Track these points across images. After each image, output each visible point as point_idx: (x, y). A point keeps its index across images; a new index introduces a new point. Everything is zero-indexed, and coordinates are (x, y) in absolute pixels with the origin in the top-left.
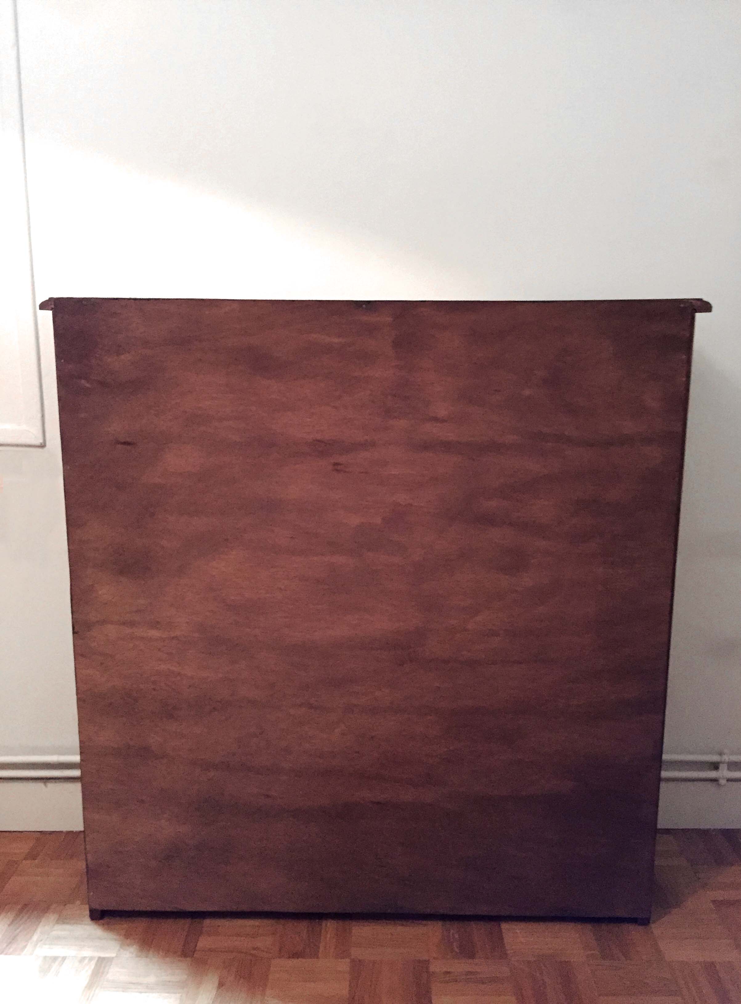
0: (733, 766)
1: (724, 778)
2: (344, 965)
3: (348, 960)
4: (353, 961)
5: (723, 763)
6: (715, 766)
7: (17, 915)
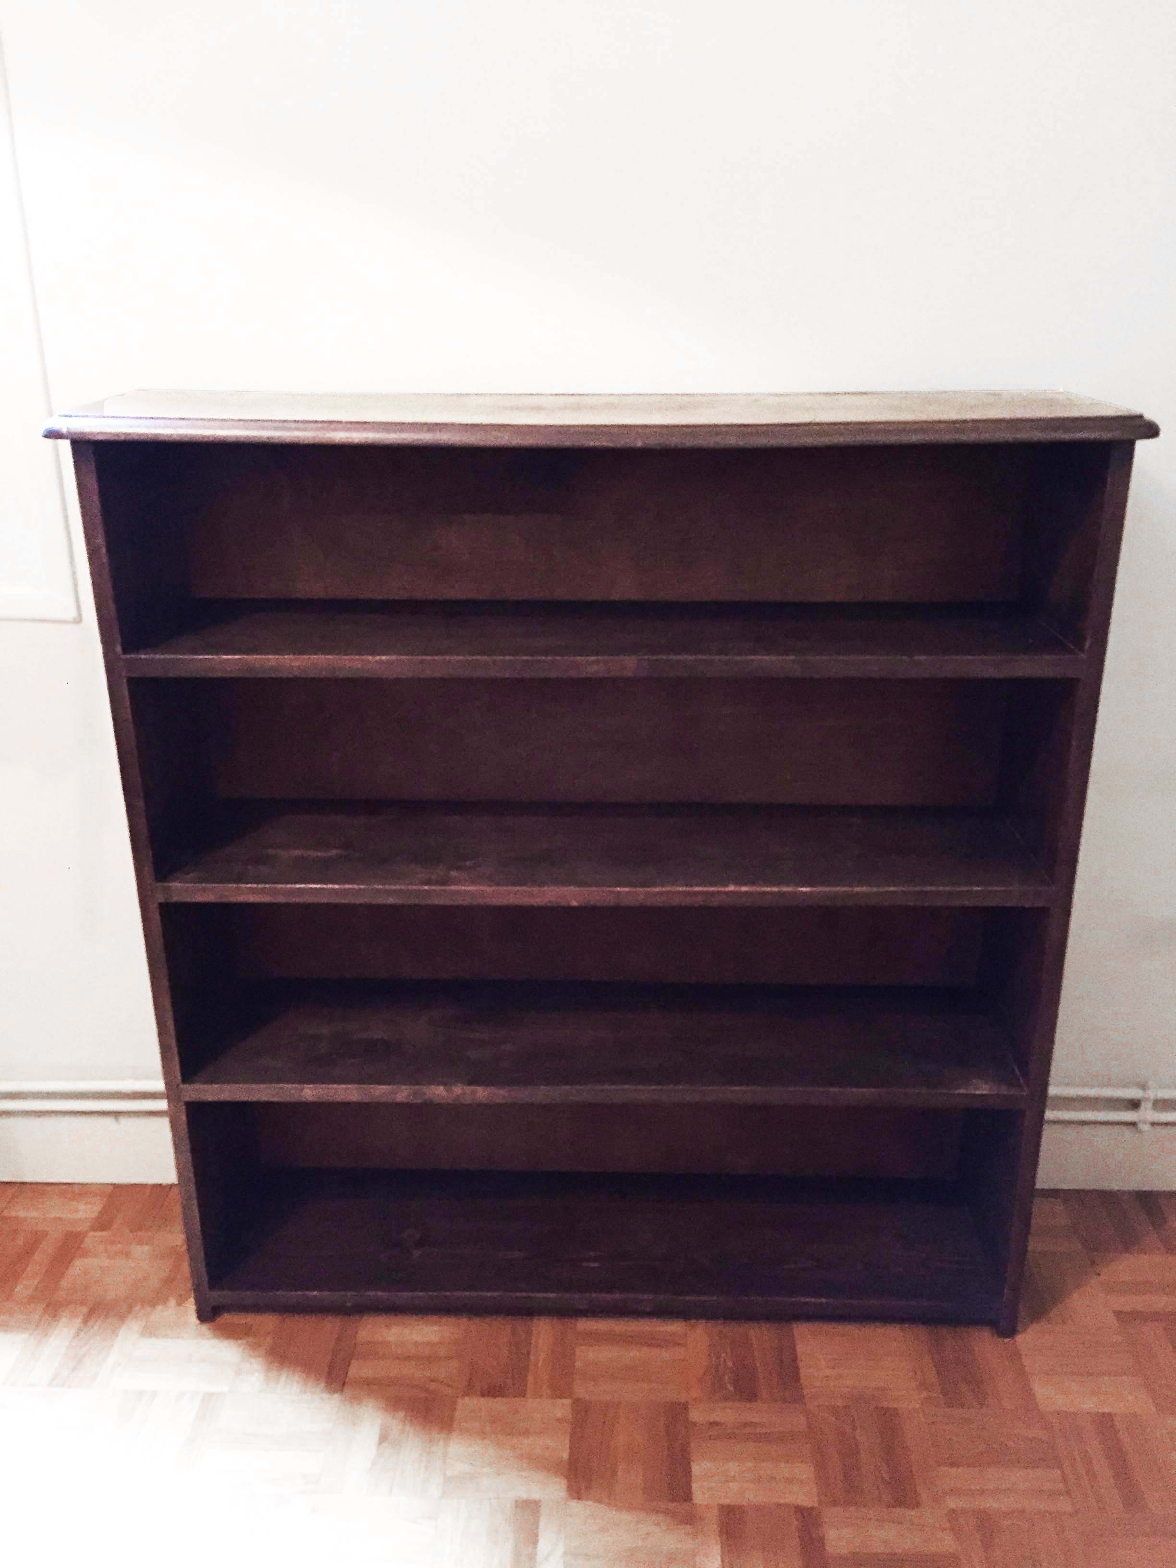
0: (1162, 1104)
1: (1145, 1122)
2: (562, 1408)
3: (567, 1401)
4: (577, 1402)
5: (1147, 1099)
6: (1135, 1105)
7: (85, 1322)
